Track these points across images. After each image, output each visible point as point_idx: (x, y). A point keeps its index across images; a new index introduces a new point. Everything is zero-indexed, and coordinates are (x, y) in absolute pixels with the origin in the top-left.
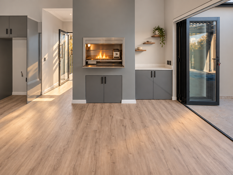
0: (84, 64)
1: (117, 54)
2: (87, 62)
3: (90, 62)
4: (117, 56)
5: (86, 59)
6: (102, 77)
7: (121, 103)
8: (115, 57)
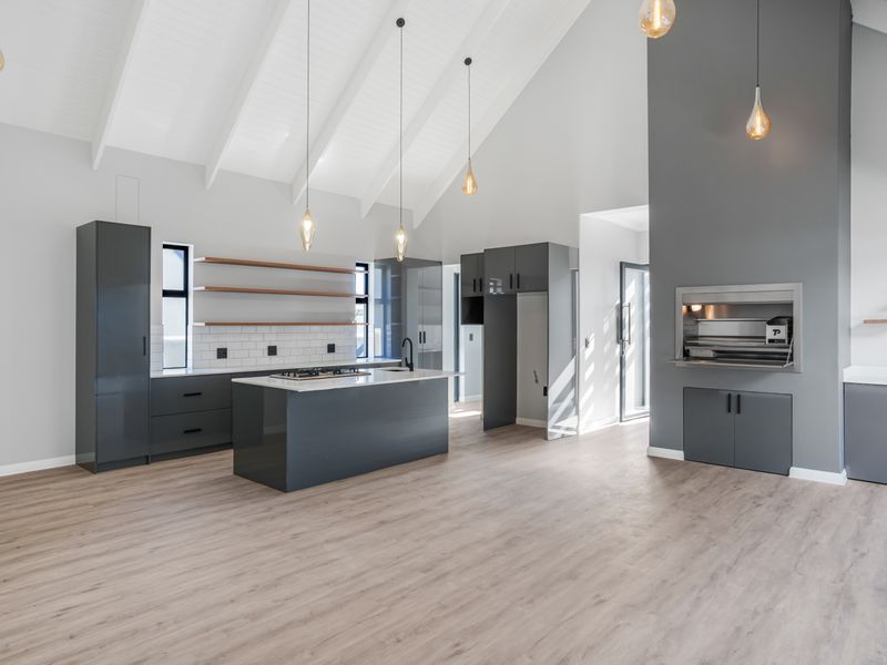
0: (679, 354)
1: (777, 332)
2: (688, 351)
3: (694, 352)
4: (778, 337)
5: (685, 344)
6: (729, 395)
7: (788, 475)
8: (771, 341)
